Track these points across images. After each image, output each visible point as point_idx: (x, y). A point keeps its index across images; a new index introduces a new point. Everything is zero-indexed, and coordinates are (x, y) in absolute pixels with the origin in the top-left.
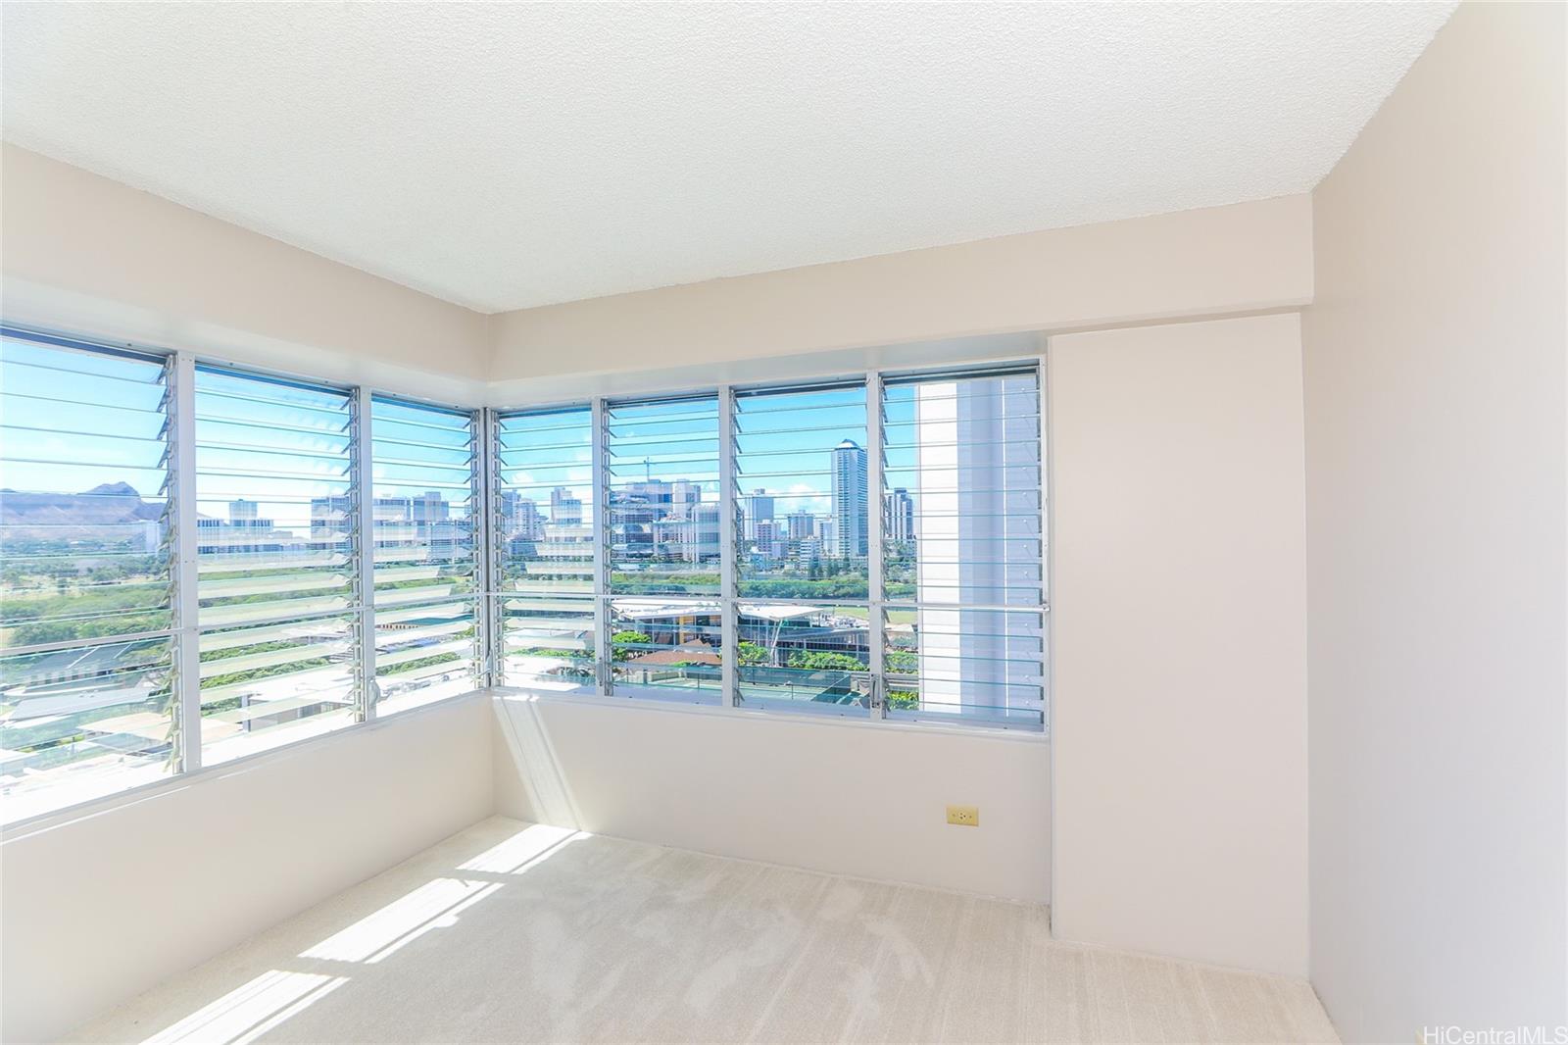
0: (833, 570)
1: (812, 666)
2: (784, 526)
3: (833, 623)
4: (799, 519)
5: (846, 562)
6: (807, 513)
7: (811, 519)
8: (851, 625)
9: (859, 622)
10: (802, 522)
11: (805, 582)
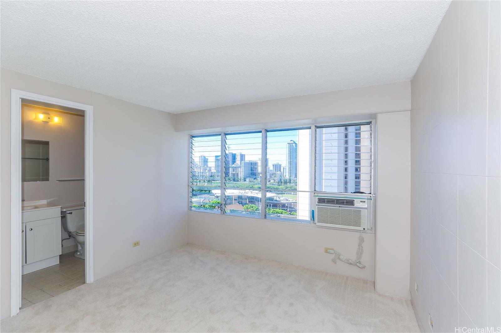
0: (286, 182)
1: (272, 213)
2: (271, 168)
3: (281, 199)
4: (276, 166)
5: (290, 180)
6: (279, 163)
7: (280, 165)
8: (287, 200)
9: (290, 199)
10: (277, 167)
11: (276, 186)
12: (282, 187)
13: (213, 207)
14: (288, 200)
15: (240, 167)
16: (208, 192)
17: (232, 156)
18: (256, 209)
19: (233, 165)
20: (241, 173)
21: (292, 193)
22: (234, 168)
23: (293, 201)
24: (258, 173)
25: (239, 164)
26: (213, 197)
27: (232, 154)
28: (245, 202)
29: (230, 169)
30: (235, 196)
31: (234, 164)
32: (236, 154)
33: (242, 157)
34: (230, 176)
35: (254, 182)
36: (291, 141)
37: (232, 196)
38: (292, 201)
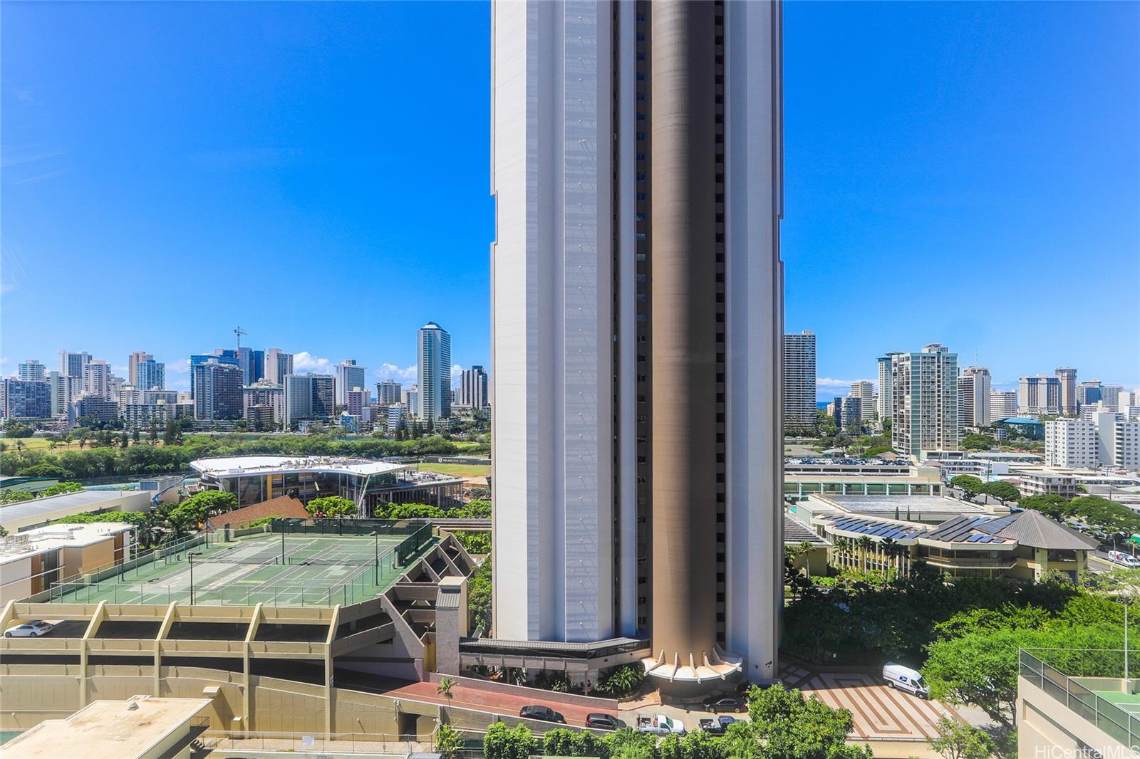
0: (419, 431)
1: (397, 516)
2: (374, 393)
3: (417, 477)
4: (388, 388)
5: (430, 425)
6: (395, 382)
7: (398, 388)
8: (434, 479)
9: (440, 476)
10: (391, 391)
11: (393, 442)
12: (409, 443)
13: (199, 512)
14: (436, 478)
15: (279, 391)
16: (178, 466)
17: (251, 359)
18: (347, 510)
19: (254, 386)
20: (283, 408)
21: (440, 460)
22: (258, 396)
23: (451, 481)
24: (336, 408)
25: (274, 380)
26: (194, 483)
27: (251, 352)
28: (309, 491)
29: (246, 396)
30: (274, 476)
31: (257, 381)
32: (263, 352)
33: (284, 363)
34: (245, 416)
35: (324, 432)
36: (430, 323)
37: (266, 476)
38: (447, 479)
